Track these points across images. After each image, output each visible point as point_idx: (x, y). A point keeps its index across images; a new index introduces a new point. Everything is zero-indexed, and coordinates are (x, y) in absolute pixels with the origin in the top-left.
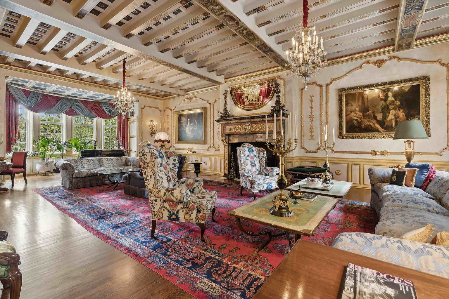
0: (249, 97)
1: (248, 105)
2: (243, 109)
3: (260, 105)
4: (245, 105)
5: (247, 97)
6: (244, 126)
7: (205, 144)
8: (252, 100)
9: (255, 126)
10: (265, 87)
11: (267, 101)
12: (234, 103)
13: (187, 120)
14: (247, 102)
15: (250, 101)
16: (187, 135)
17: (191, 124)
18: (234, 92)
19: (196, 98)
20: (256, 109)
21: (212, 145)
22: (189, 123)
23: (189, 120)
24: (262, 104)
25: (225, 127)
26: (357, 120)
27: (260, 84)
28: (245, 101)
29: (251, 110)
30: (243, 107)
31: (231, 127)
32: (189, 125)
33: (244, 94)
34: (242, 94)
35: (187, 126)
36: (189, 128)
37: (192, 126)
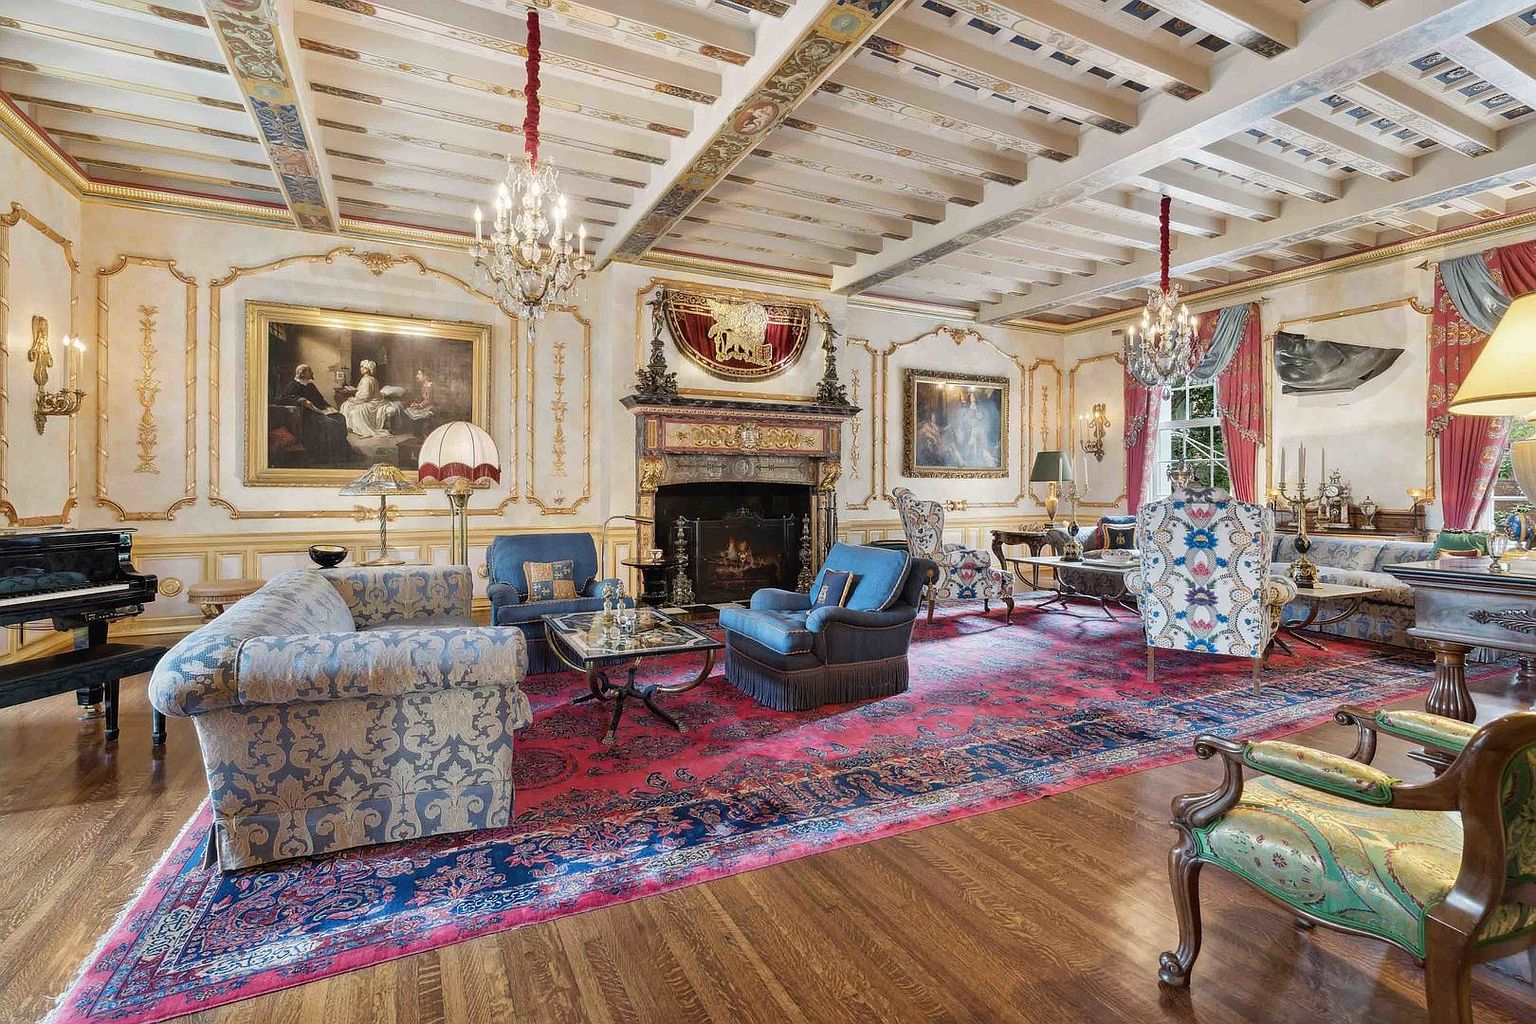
0: (732, 340)
1: (725, 363)
2: (707, 371)
3: (765, 371)
4: (717, 362)
5: (724, 335)
6: (734, 429)
8: (741, 350)
10: (783, 320)
11: (785, 363)
12: (676, 342)
13: (356, 366)
14: (725, 350)
15: (732, 349)
17: (386, 390)
18: (676, 307)
19: (422, 266)
20: (751, 380)
21: (526, 492)
24: (771, 370)
25: (663, 427)
26: (932, 440)
27: (766, 307)
28: (717, 346)
29: (735, 379)
30: (709, 364)
31: (686, 428)
32: (373, 394)
33: (715, 322)
34: (709, 322)
35: (353, 394)
36: (370, 405)
37: (390, 398)
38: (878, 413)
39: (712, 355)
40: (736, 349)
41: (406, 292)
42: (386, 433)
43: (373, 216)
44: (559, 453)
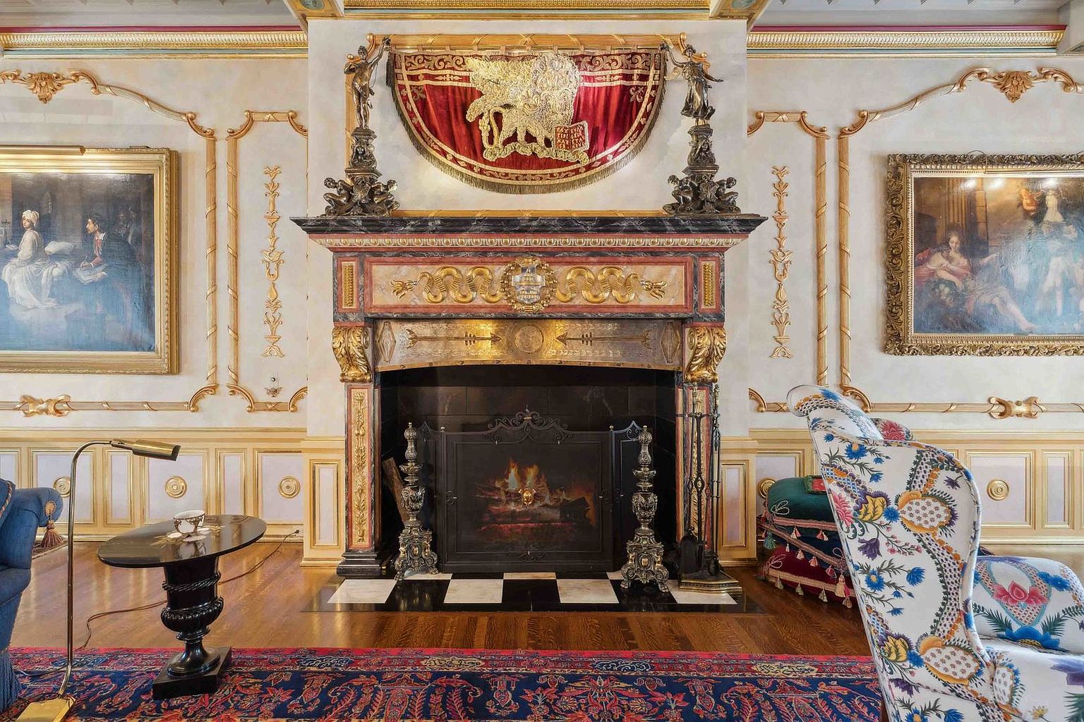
0: (511, 122)
1: (499, 163)
2: (470, 180)
3: (577, 172)
4: (486, 162)
5: (498, 117)
6: (499, 271)
7: (168, 373)
8: (530, 138)
9: (566, 274)
10: (609, 77)
11: (616, 153)
12: (412, 138)
13: (18, 218)
14: (498, 141)
15: (513, 138)
16: (14, 311)
17: (52, 247)
18: (412, 78)
19: (95, 83)
20: (549, 189)
21: (225, 379)
22: (29, 236)
23: (29, 215)
24: (589, 167)
25: (365, 272)
26: (950, 284)
27: (577, 60)
28: (485, 135)
29: (521, 190)
30: (470, 167)
31: (407, 272)
32: (38, 249)
33: (481, 94)
34: (467, 96)
35: (14, 254)
36: (33, 268)
37: (58, 256)
38: (830, 237)
39: (475, 151)
40: (521, 137)
41: (77, 119)
42: (52, 303)
43: (38, 24)
44: (274, 323)
